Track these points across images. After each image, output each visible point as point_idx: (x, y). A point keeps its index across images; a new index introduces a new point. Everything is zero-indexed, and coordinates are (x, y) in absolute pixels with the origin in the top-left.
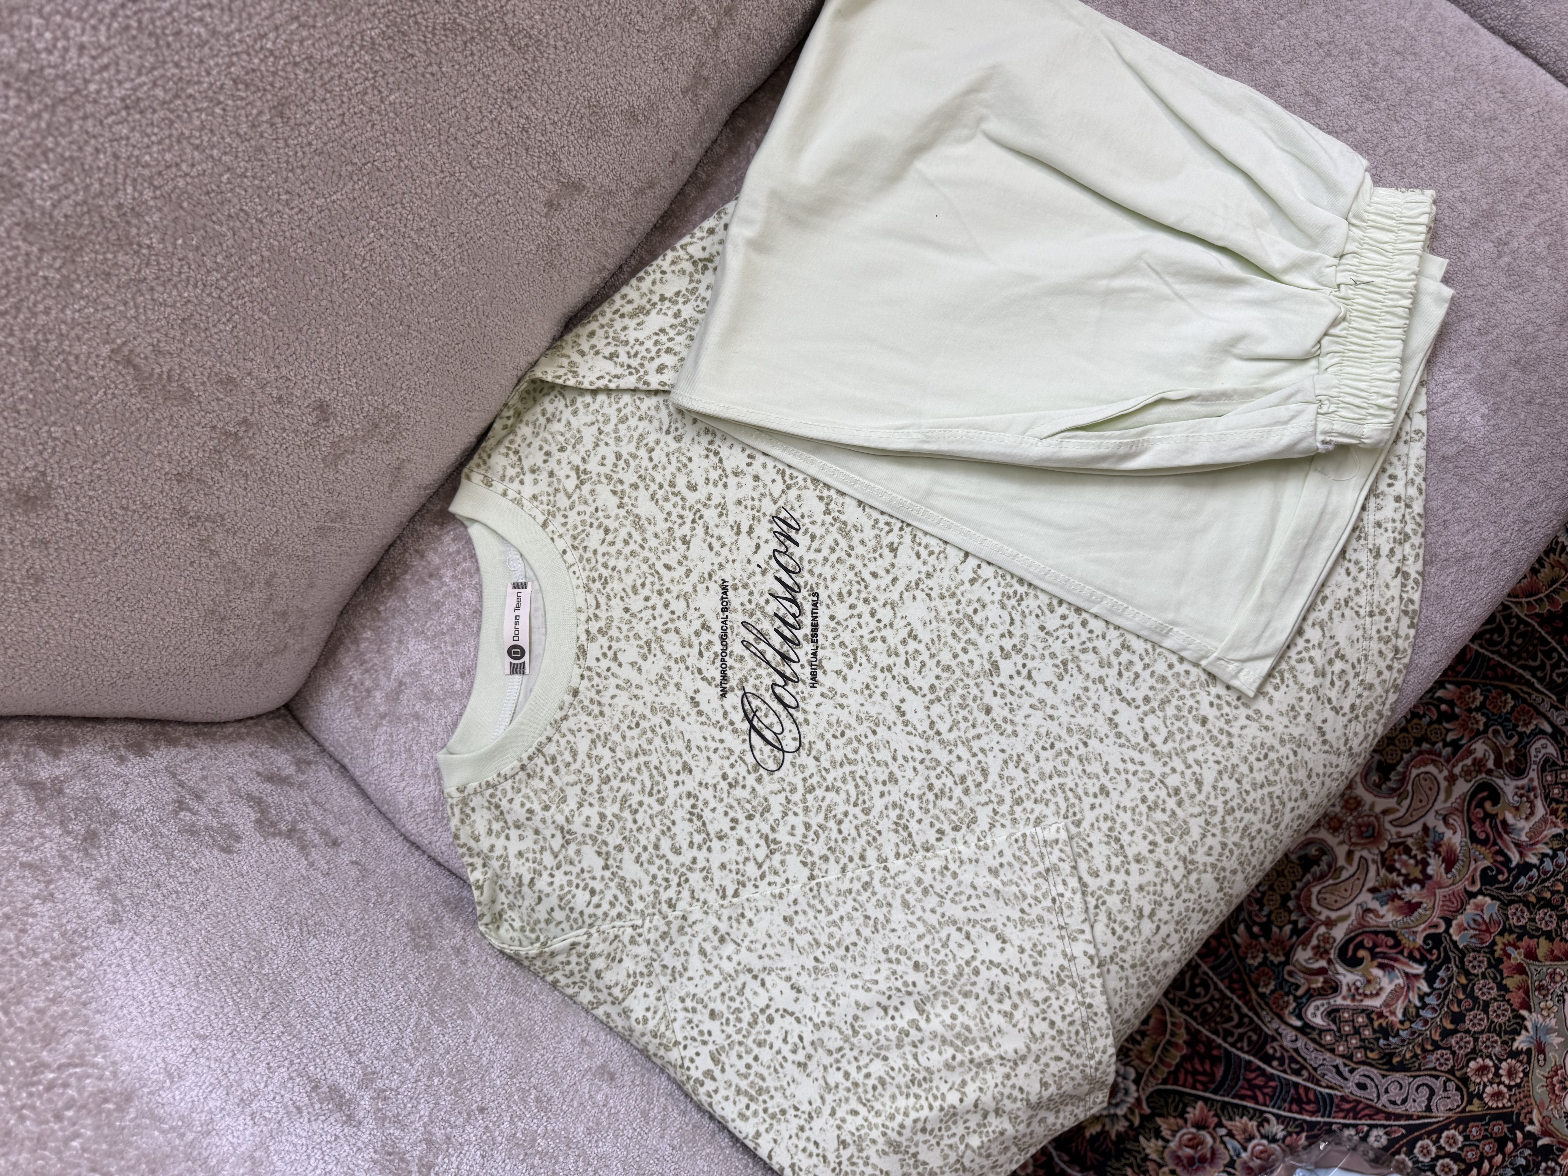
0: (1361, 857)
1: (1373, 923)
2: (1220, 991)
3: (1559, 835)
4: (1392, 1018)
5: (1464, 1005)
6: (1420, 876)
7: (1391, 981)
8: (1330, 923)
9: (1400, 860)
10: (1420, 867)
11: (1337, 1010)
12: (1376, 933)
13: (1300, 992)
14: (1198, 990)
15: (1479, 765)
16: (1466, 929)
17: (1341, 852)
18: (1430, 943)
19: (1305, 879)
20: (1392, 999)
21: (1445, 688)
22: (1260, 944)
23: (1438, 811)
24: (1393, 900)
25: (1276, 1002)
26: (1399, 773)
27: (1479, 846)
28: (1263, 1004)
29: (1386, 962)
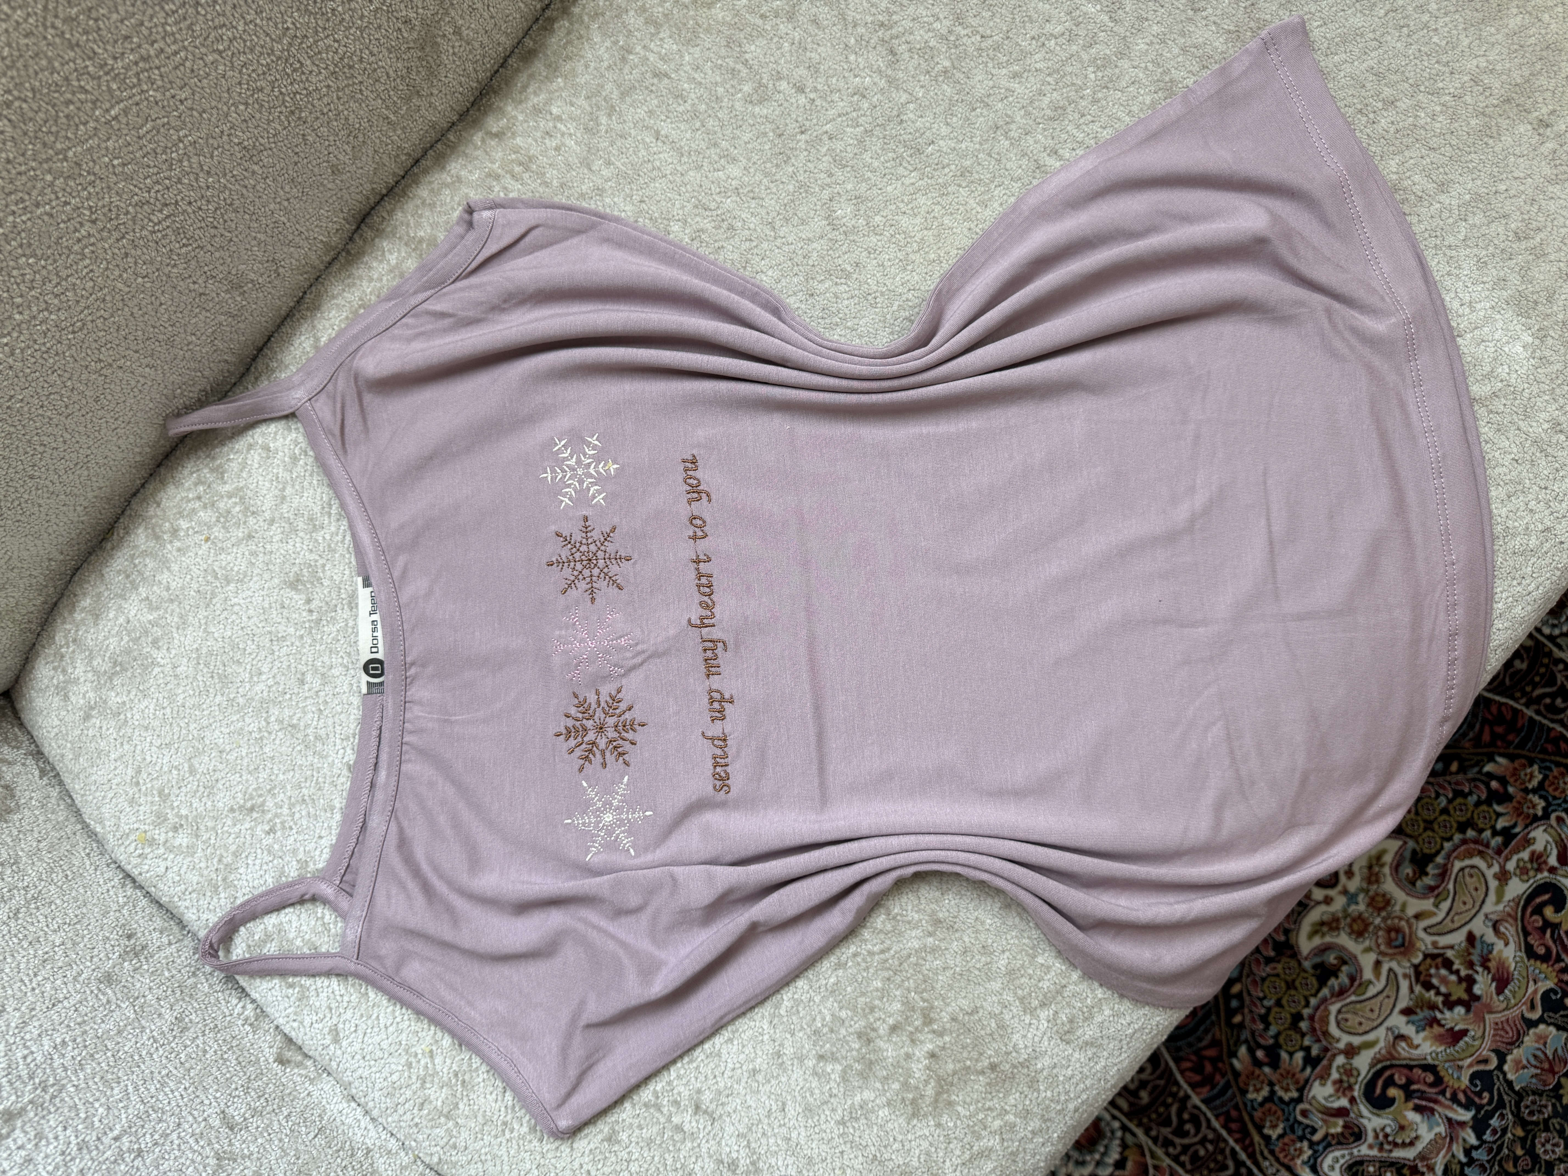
0: (1390, 970)
1: (1405, 1053)
2: (1214, 1130)
5: (1521, 1164)
6: (1465, 997)
7: (1430, 1129)
8: (1352, 1051)
9: (1438, 976)
10: (1464, 985)
11: (1361, 1162)
12: (1410, 1068)
13: (1318, 1137)
14: (1187, 1127)
15: (1538, 859)
16: (1524, 1067)
17: (1367, 961)
18: (1478, 1083)
19: (1320, 995)
20: (1431, 1152)
21: (1496, 762)
22: (1265, 1075)
23: (1486, 916)
24: (1431, 1026)
25: (1283, 1150)
26: (1438, 866)
27: (1538, 963)
28: (1266, 1152)
29: (1424, 1103)
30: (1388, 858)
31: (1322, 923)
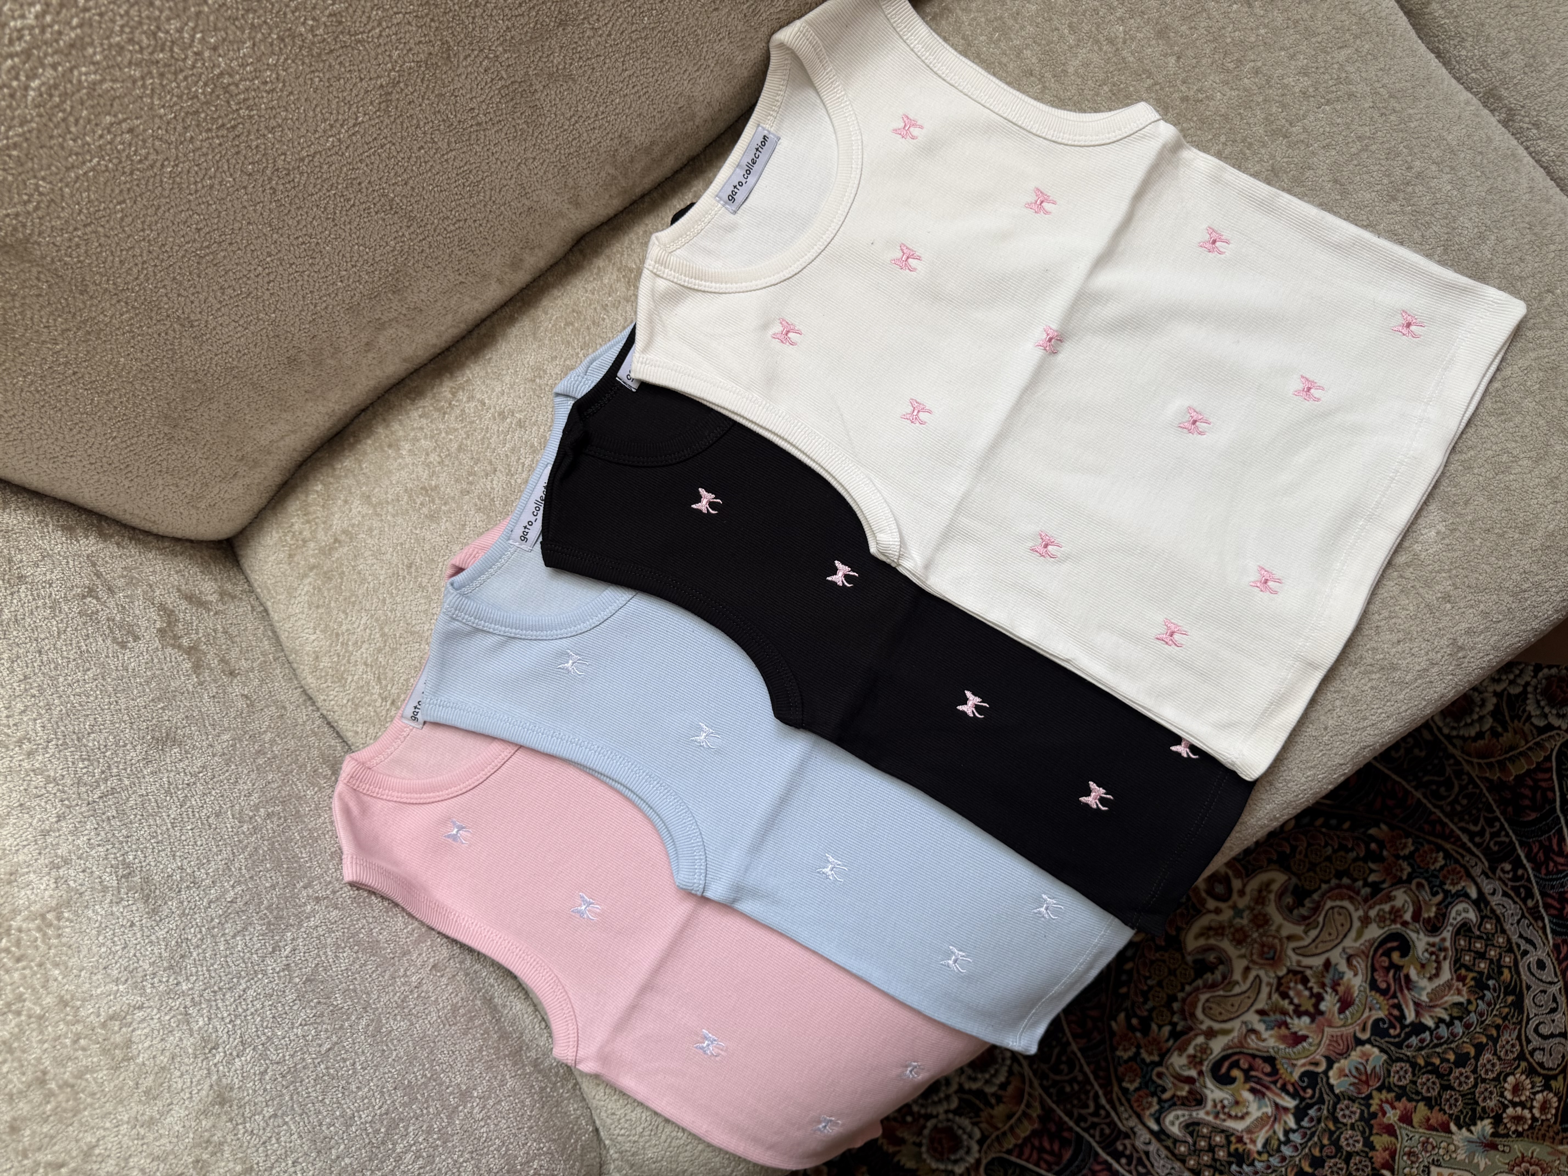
0: (1258, 976)
1: (1252, 1045)
2: (1085, 1074)
3: (1461, 1004)
4: (1250, 1146)
5: (1326, 1151)
6: (1312, 1010)
7: (1259, 1108)
8: (1211, 1034)
9: (1295, 989)
10: (1313, 1000)
11: (1198, 1124)
12: (1254, 1056)
13: (1166, 1096)
14: (1064, 1067)
15: (1395, 913)
16: (1346, 1076)
17: (1239, 966)
18: (1306, 1080)
19: (1195, 984)
20: (1256, 1126)
21: (1379, 827)
22: (1136, 1038)
23: (1344, 950)
24: (1279, 1027)
25: (1138, 1101)
26: (1313, 901)
27: (1378, 995)
28: (1123, 1100)
29: (1258, 1087)
30: (1275, 887)
31: (1210, 928)
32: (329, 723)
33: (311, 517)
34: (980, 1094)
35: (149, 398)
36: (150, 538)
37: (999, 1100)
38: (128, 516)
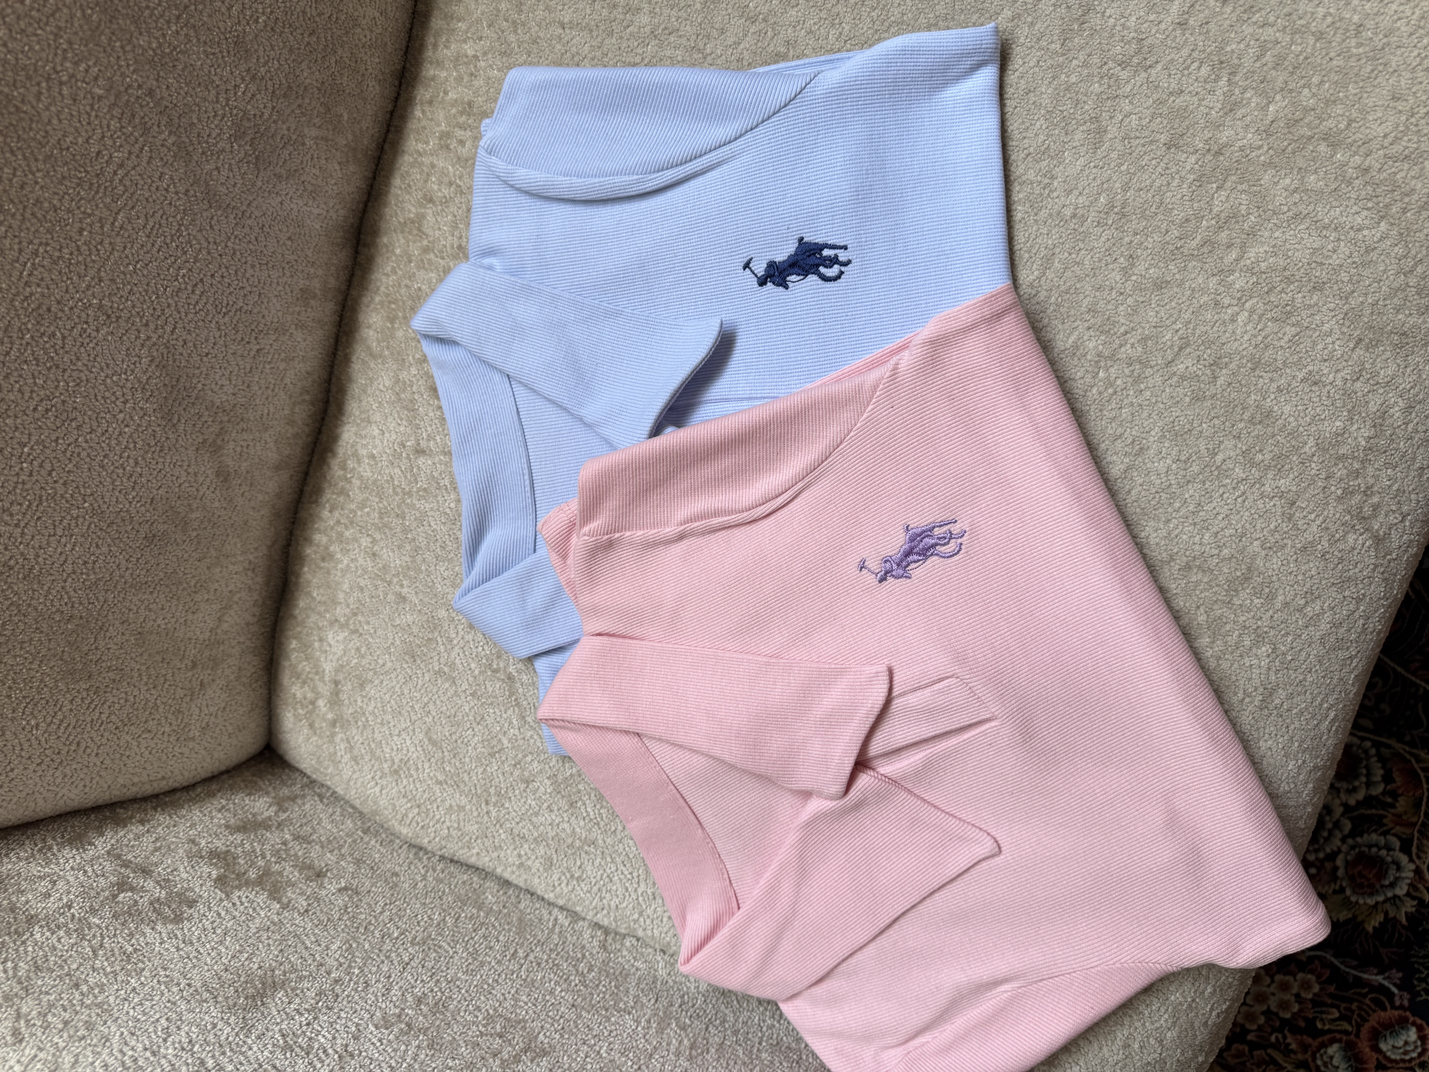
32: (452, 861)
33: (304, 677)
34: (1369, 801)
35: (35, 666)
36: (178, 795)
37: (1394, 795)
38: (134, 789)
